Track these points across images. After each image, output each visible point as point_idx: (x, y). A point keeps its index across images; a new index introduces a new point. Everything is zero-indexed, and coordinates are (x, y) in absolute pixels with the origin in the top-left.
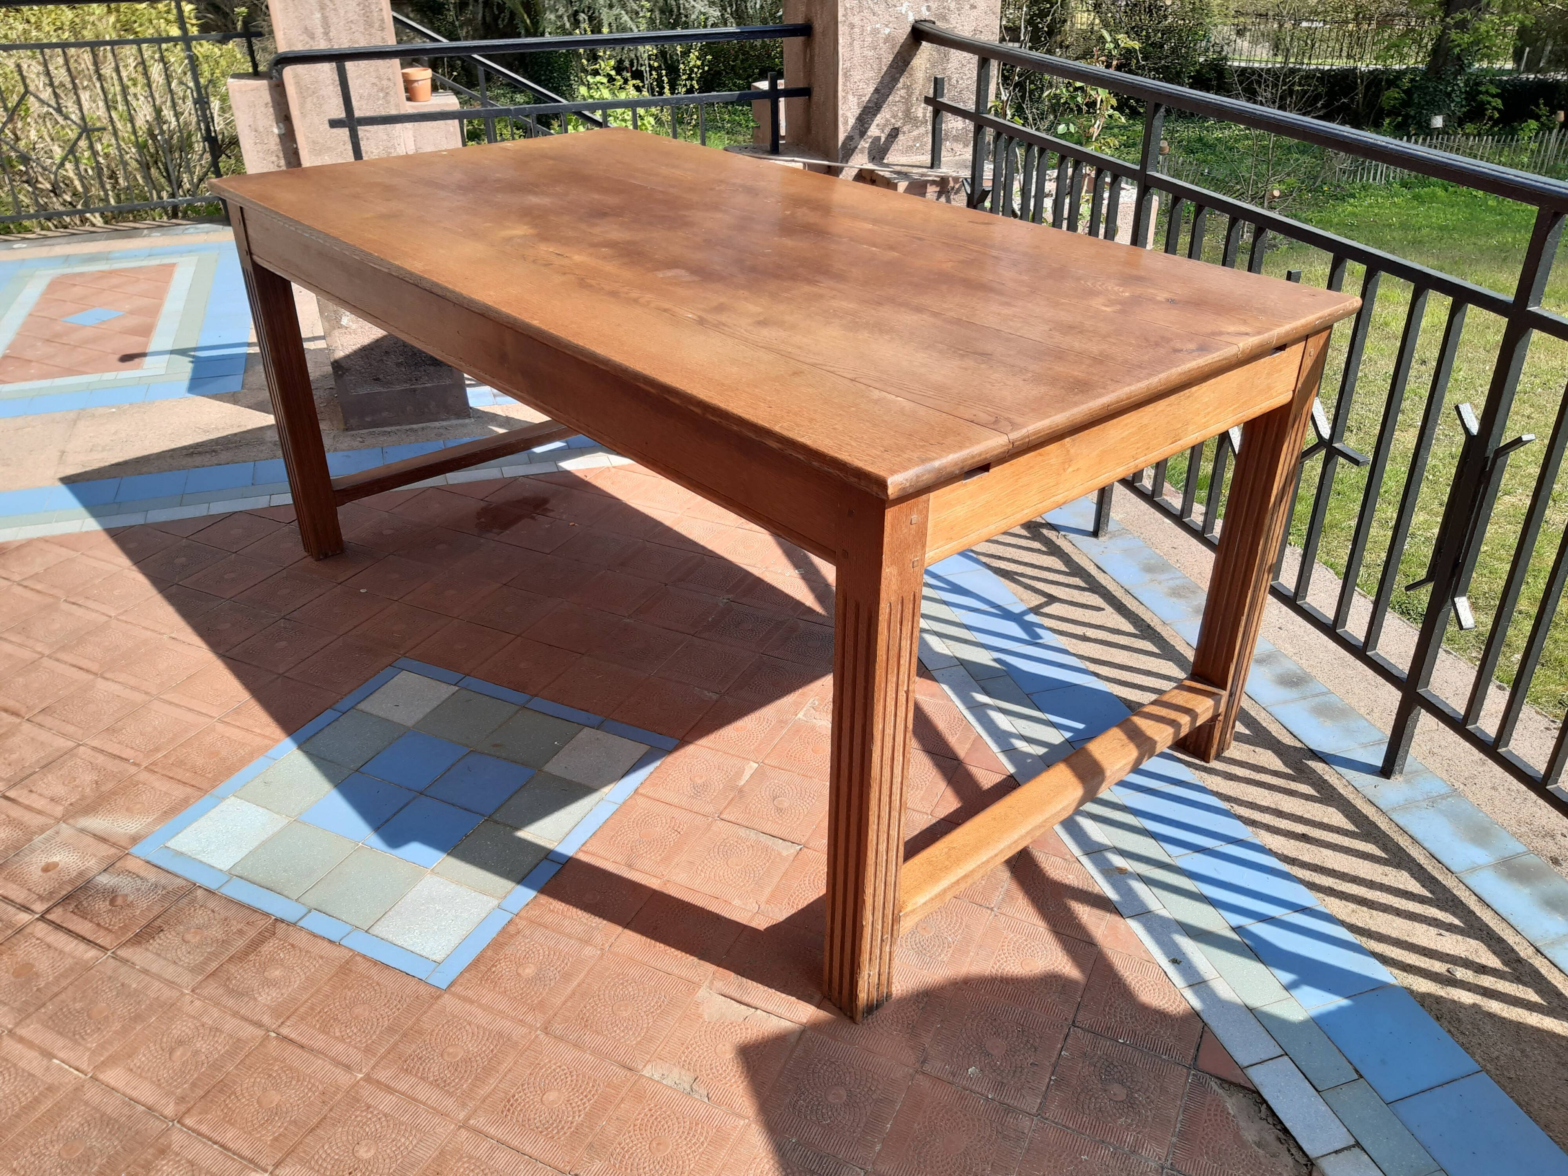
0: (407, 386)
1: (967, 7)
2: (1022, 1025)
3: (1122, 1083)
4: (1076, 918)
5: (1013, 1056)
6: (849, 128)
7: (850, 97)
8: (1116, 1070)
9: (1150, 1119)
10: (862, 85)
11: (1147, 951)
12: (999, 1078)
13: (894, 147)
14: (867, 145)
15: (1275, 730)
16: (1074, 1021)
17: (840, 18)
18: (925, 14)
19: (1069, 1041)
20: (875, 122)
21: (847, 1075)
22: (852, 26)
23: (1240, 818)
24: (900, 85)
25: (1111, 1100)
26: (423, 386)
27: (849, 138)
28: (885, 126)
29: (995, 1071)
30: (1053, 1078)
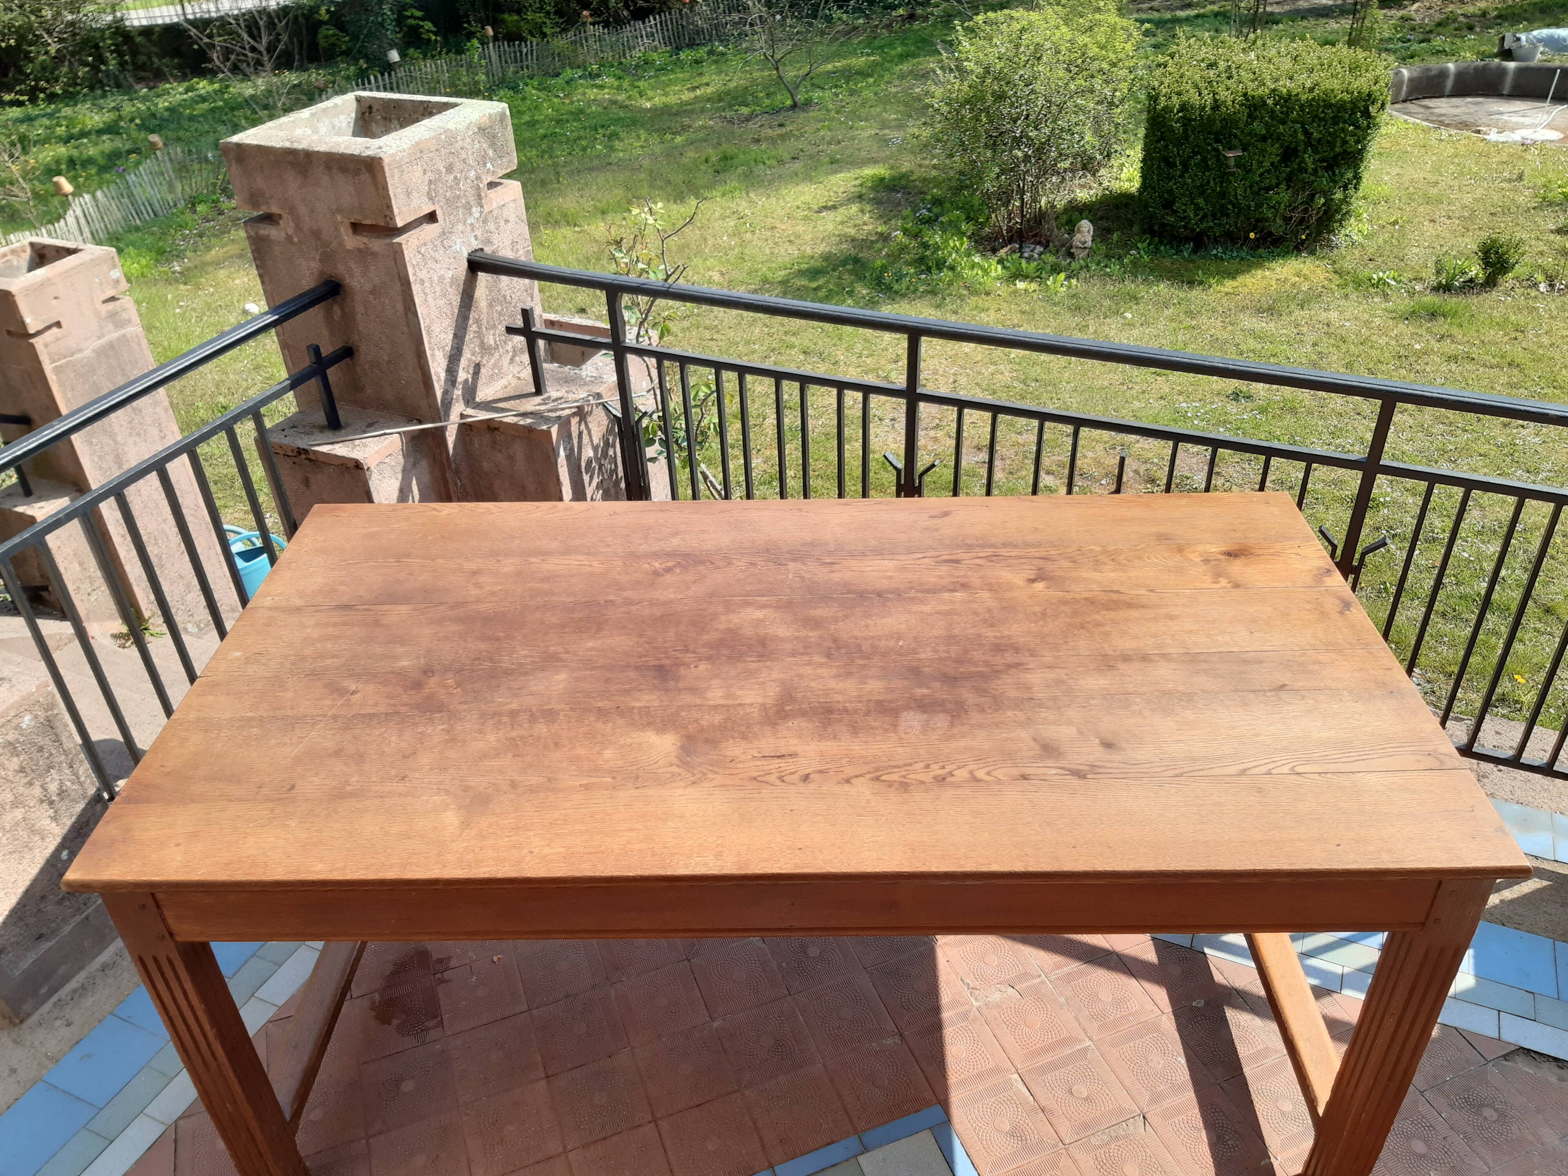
1: (503, 223)
6: (442, 383)
7: (436, 352)
10: (442, 336)
13: (480, 382)
14: (460, 393)
17: (412, 278)
18: (476, 245)
20: (461, 366)
22: (422, 282)
24: (471, 321)
27: (446, 393)
28: (468, 366)
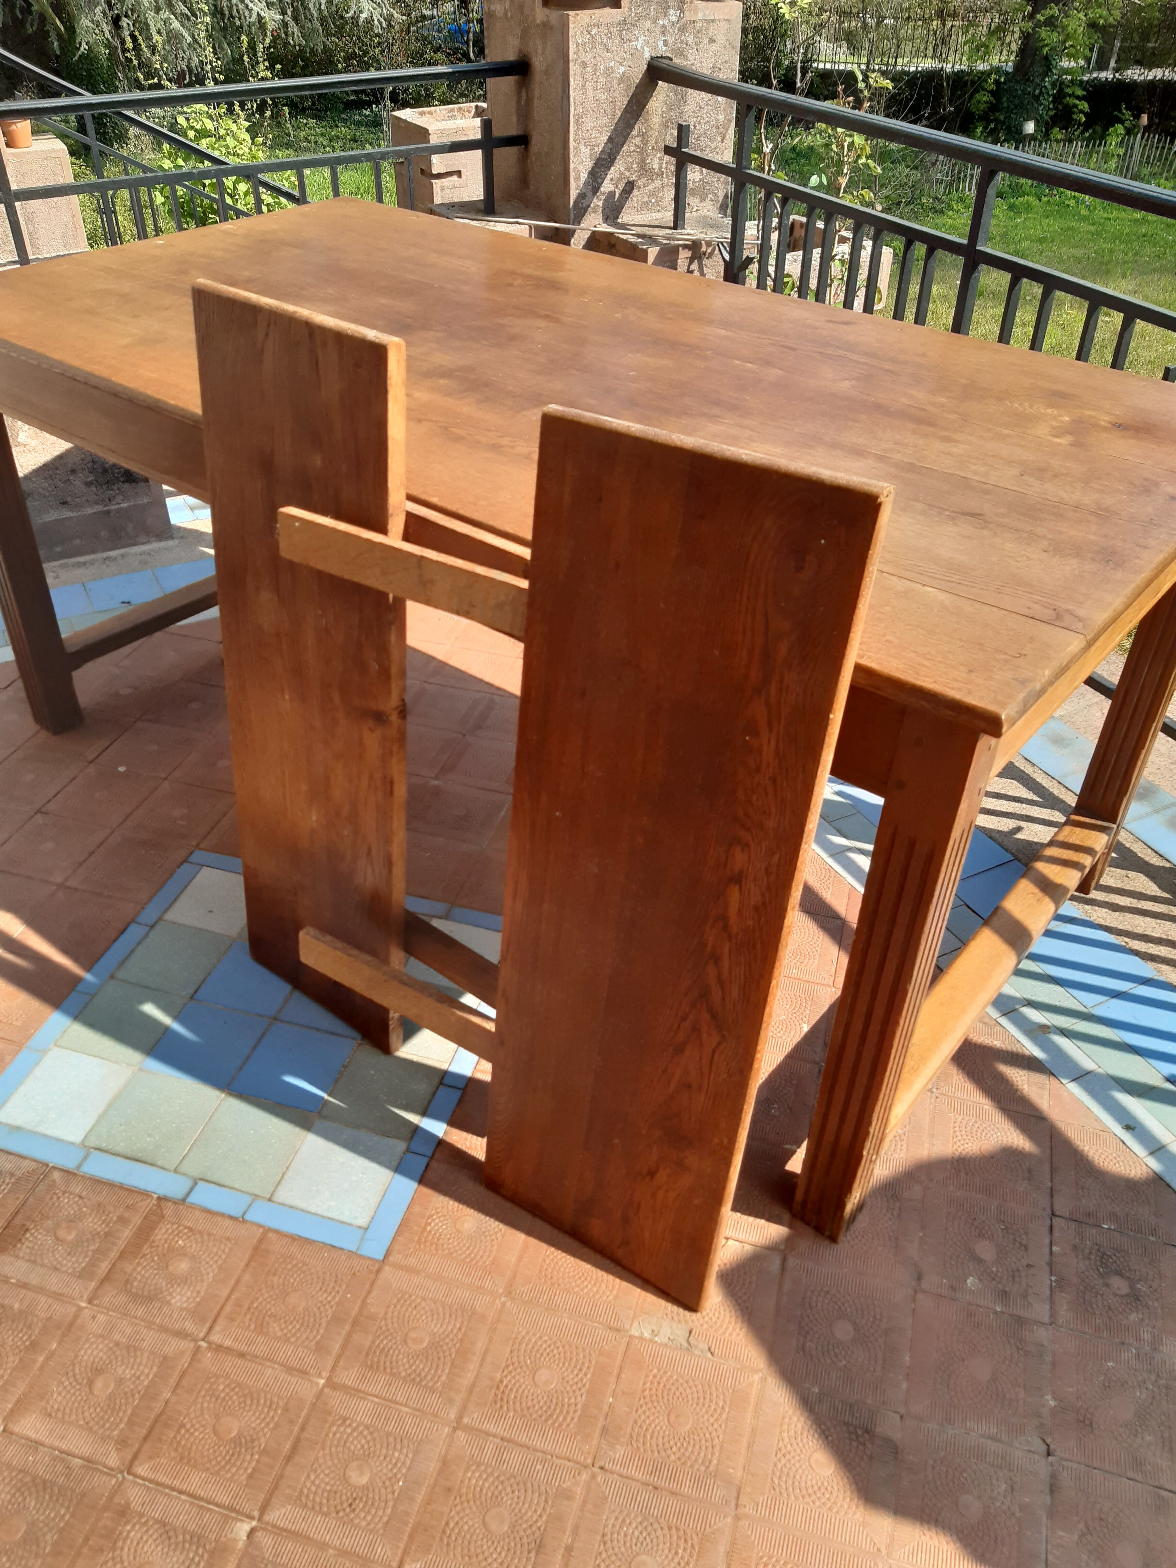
0: (99, 508)
1: (706, 41)
2: (1003, 1222)
3: (1119, 1273)
4: (1017, 1090)
5: (1006, 1259)
6: (581, 184)
7: (582, 148)
8: (1110, 1260)
9: (1160, 1310)
10: (594, 133)
11: (1097, 1119)
12: (1000, 1286)
13: (629, 204)
14: (600, 203)
15: (1138, 849)
16: (1052, 1210)
17: (572, 56)
18: (662, 50)
19: (1056, 1234)
20: (609, 176)
21: (846, 1305)
22: (584, 65)
23: (1136, 953)
24: (634, 133)
25: (1116, 1295)
26: (117, 507)
27: (582, 196)
28: (619, 180)
29: (993, 1279)
30: (1053, 1278)
